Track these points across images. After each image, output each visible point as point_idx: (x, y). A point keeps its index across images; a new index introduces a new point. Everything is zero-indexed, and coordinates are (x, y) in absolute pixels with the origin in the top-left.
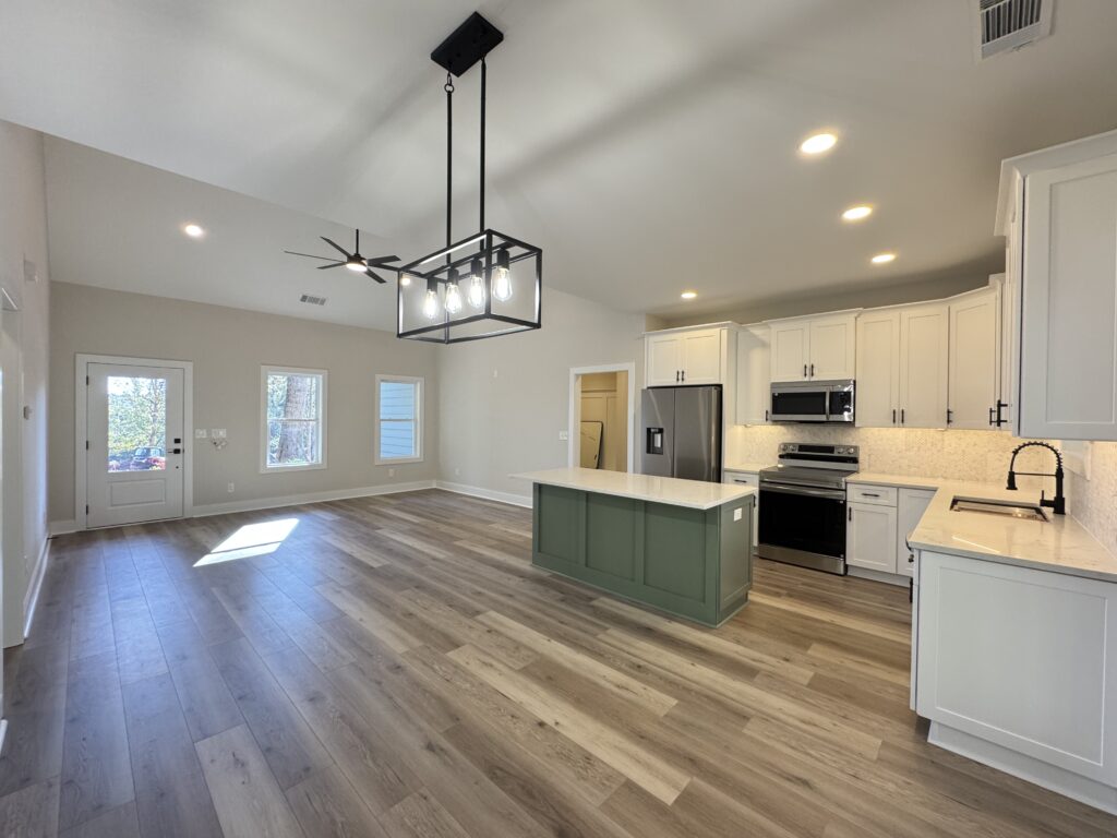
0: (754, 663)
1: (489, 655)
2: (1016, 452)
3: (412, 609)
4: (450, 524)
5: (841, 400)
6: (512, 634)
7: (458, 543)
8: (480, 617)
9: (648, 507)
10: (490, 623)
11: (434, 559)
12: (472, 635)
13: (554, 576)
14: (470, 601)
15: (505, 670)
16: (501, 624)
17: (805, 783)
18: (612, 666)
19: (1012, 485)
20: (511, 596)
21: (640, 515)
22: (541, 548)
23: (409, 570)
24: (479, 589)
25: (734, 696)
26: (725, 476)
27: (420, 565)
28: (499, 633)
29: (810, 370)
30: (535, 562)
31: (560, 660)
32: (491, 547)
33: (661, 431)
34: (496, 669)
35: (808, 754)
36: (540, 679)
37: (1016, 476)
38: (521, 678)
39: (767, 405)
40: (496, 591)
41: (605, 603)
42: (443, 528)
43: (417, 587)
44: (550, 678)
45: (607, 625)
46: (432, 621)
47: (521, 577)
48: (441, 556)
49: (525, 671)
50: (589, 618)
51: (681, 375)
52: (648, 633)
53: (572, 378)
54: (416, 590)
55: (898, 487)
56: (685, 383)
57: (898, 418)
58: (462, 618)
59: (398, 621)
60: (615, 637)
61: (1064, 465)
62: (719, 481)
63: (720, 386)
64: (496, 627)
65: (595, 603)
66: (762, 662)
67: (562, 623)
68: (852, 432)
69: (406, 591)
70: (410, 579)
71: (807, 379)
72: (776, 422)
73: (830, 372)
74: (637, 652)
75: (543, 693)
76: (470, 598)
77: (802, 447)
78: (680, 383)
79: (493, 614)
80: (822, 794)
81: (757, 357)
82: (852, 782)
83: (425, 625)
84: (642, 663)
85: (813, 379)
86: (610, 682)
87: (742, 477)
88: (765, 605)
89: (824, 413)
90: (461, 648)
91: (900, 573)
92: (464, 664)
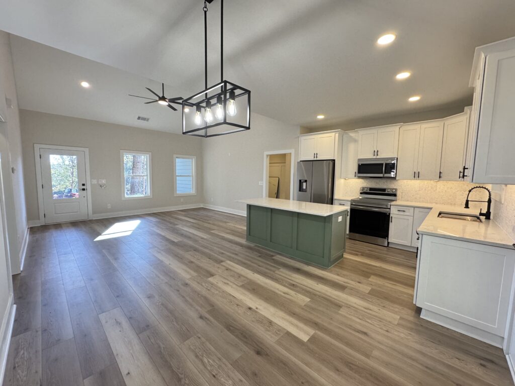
0: (345, 284)
1: (228, 280)
2: (470, 191)
3: (193, 260)
4: (209, 223)
5: (390, 167)
6: (236, 270)
7: (212, 231)
8: (223, 263)
9: (299, 215)
10: (227, 266)
11: (202, 238)
12: (219, 271)
13: (256, 246)
14: (218, 257)
15: (234, 286)
16: (232, 266)
17: (365, 334)
18: (281, 284)
19: (467, 206)
20: (236, 254)
21: (295, 219)
22: (250, 234)
23: (190, 243)
24: (222, 251)
25: (336, 298)
26: (335, 202)
27: (195, 241)
28: (231, 270)
29: (376, 153)
30: (247, 240)
31: (259, 282)
32: (228, 233)
33: (306, 181)
34: (230, 285)
35: (368, 322)
36: (249, 290)
37: (469, 202)
38: (241, 289)
39: (356, 169)
40: (231, 253)
41: (278, 258)
42: (206, 225)
43: (195, 250)
44: (254, 289)
45: (279, 267)
46: (201, 265)
47: (241, 246)
48: (205, 237)
49: (243, 286)
50: (272, 264)
51: (316, 155)
52: (298, 270)
53: (265, 156)
54: (195, 252)
55: (414, 207)
56: (318, 159)
57: (417, 175)
58: (215, 264)
59: (186, 265)
60: (283, 273)
61: (492, 197)
62: (332, 204)
63: (334, 160)
64: (230, 267)
65: (274, 258)
66: (349, 283)
67: (259, 266)
68: (394, 181)
69: (190, 252)
70: (191, 247)
71: (375, 157)
72: (359, 177)
73: (386, 154)
74: (293, 279)
75: (251, 296)
76: (218, 255)
77: (371, 189)
78: (315, 159)
79: (229, 262)
80: (372, 338)
81: (352, 146)
82: (386, 333)
83: (199, 267)
84: (295, 283)
85: (378, 157)
86: (281, 291)
87: (342, 202)
88: (350, 259)
89: (382, 173)
90: (214, 277)
91: (412, 246)
92: (216, 283)
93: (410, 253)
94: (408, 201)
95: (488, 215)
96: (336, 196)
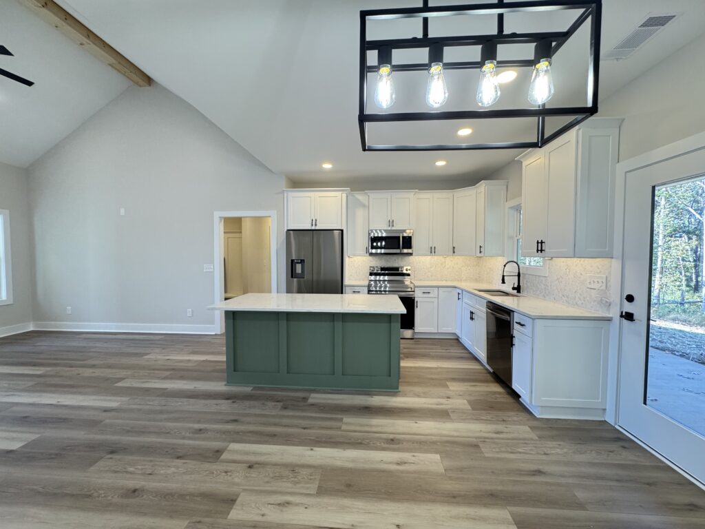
0: (438, 406)
1: (275, 492)
2: (505, 266)
3: (132, 483)
4: (94, 366)
5: (408, 242)
6: (274, 459)
7: (120, 384)
8: (224, 456)
10: (245, 458)
11: (106, 410)
12: (236, 480)
13: (255, 389)
14: (197, 443)
15: (306, 500)
16: (254, 453)
17: (539, 472)
18: (377, 449)
19: (503, 282)
20: (236, 421)
22: (236, 367)
23: (80, 435)
24: (197, 426)
25: (455, 434)
26: (346, 289)
27: (92, 424)
28: (263, 465)
29: (391, 223)
31: (339, 463)
32: (166, 378)
33: (302, 262)
34: (297, 505)
35: (520, 453)
36: (342, 491)
37: (505, 277)
38: (325, 500)
39: (366, 242)
40: (217, 422)
41: (315, 398)
42: (88, 372)
43: (112, 452)
44: (349, 486)
45: (339, 416)
46: (173, 486)
47: (227, 399)
48: (114, 405)
49: (322, 491)
50: (318, 415)
51: (314, 222)
52: (368, 410)
53: (216, 219)
54: (116, 456)
55: (438, 287)
56: (317, 228)
57: (433, 251)
58: (207, 466)
59: (121, 509)
60: (351, 423)
63: (342, 231)
64: (253, 459)
65: (310, 401)
66: (442, 404)
67: (305, 428)
68: (411, 257)
69: (101, 464)
70: (93, 447)
71: (390, 228)
72: (371, 254)
73: (404, 226)
74: (374, 429)
75: (359, 504)
76: (190, 438)
77: (382, 269)
78: (313, 228)
79: (234, 446)
80: (551, 474)
81: (360, 214)
83: (167, 495)
84: (391, 436)
85: (394, 228)
86: (390, 463)
87: (357, 289)
88: (411, 367)
89: (399, 248)
90: (238, 502)
91: (439, 331)
92: (260, 518)
93: (437, 341)
94: (421, 280)
95: (518, 289)
96: (347, 282)
